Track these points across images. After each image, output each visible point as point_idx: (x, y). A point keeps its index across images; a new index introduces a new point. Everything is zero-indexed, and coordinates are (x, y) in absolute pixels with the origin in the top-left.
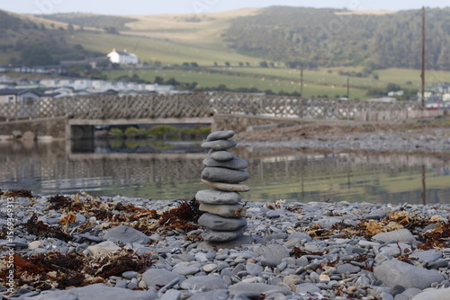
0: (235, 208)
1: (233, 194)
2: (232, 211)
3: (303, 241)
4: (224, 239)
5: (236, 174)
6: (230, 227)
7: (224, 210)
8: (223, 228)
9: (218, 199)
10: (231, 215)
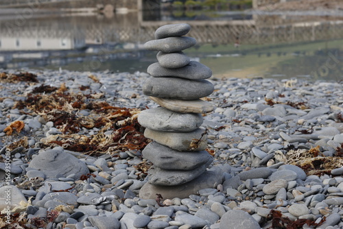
0: (191, 138)
1: (188, 116)
2: (186, 143)
3: (292, 184)
4: (174, 183)
5: (193, 88)
6: (182, 166)
7: (174, 140)
8: (174, 167)
9: (165, 124)
10: (185, 147)
